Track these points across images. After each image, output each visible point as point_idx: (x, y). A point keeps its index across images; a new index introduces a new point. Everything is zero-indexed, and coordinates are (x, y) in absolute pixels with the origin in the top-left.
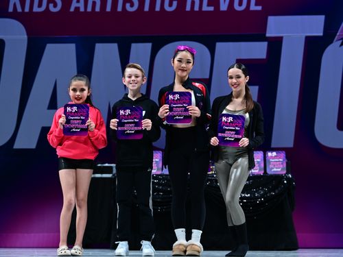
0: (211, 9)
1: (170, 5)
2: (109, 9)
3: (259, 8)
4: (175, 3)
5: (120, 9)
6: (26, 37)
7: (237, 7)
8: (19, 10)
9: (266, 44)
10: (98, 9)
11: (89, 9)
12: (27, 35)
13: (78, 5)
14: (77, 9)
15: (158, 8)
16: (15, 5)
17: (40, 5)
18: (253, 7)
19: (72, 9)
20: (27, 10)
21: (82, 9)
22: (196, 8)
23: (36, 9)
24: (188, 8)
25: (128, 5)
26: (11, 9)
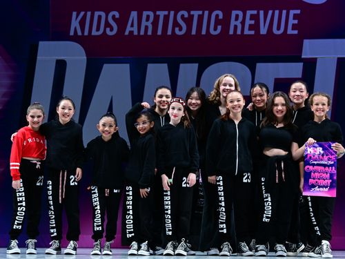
0: (252, 32)
1: (215, 29)
2: (159, 33)
3: (296, 32)
4: (219, 28)
5: (169, 33)
6: (85, 57)
7: (275, 31)
8: (79, 33)
9: (301, 64)
10: (150, 33)
11: (142, 33)
12: (87, 56)
13: (132, 29)
14: (131, 32)
15: (204, 32)
16: (75, 29)
17: (98, 29)
18: (290, 31)
19: (127, 33)
20: (86, 33)
21: (136, 33)
22: (239, 32)
23: (94, 33)
24: (231, 32)
25: (177, 29)
26: (72, 33)
